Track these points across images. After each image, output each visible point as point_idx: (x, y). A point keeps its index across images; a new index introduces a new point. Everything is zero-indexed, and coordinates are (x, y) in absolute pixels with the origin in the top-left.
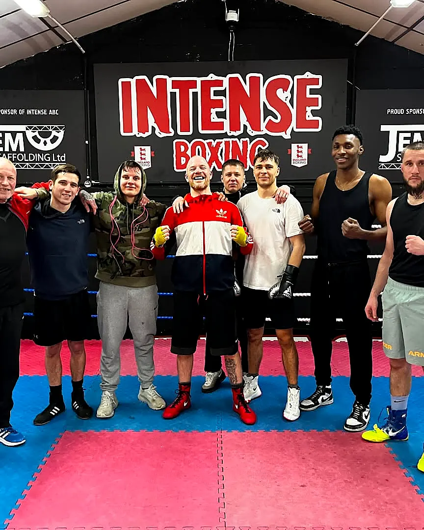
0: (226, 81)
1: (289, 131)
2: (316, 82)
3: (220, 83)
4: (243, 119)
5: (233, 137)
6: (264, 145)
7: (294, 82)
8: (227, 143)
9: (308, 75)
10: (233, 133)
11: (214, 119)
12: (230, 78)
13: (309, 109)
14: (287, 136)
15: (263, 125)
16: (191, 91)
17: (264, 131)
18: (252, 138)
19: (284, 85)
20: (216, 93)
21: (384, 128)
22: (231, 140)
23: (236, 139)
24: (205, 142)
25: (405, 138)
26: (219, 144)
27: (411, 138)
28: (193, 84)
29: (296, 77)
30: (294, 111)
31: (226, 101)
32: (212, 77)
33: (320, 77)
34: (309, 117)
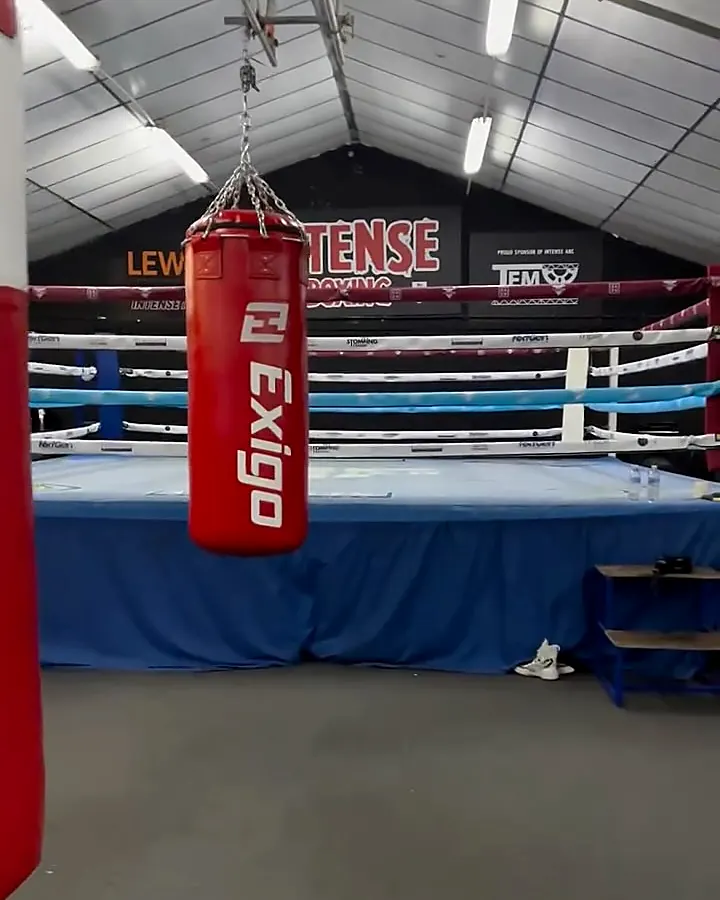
0: (352, 225)
1: (410, 270)
2: (434, 226)
3: (348, 228)
4: (369, 260)
5: (359, 276)
6: (387, 283)
7: (413, 226)
8: (354, 282)
9: (426, 220)
10: (359, 273)
11: (343, 260)
12: (356, 224)
13: (427, 251)
14: (408, 275)
15: (386, 265)
16: (322, 235)
17: (387, 271)
18: (376, 277)
19: (405, 229)
20: (344, 237)
21: (495, 267)
22: (357, 279)
23: (362, 278)
24: (334, 280)
25: (515, 277)
26: (347, 282)
27: (520, 277)
28: (324, 229)
29: (415, 222)
30: (414, 252)
31: (353, 243)
32: (340, 223)
33: (437, 223)
34: (428, 257)
